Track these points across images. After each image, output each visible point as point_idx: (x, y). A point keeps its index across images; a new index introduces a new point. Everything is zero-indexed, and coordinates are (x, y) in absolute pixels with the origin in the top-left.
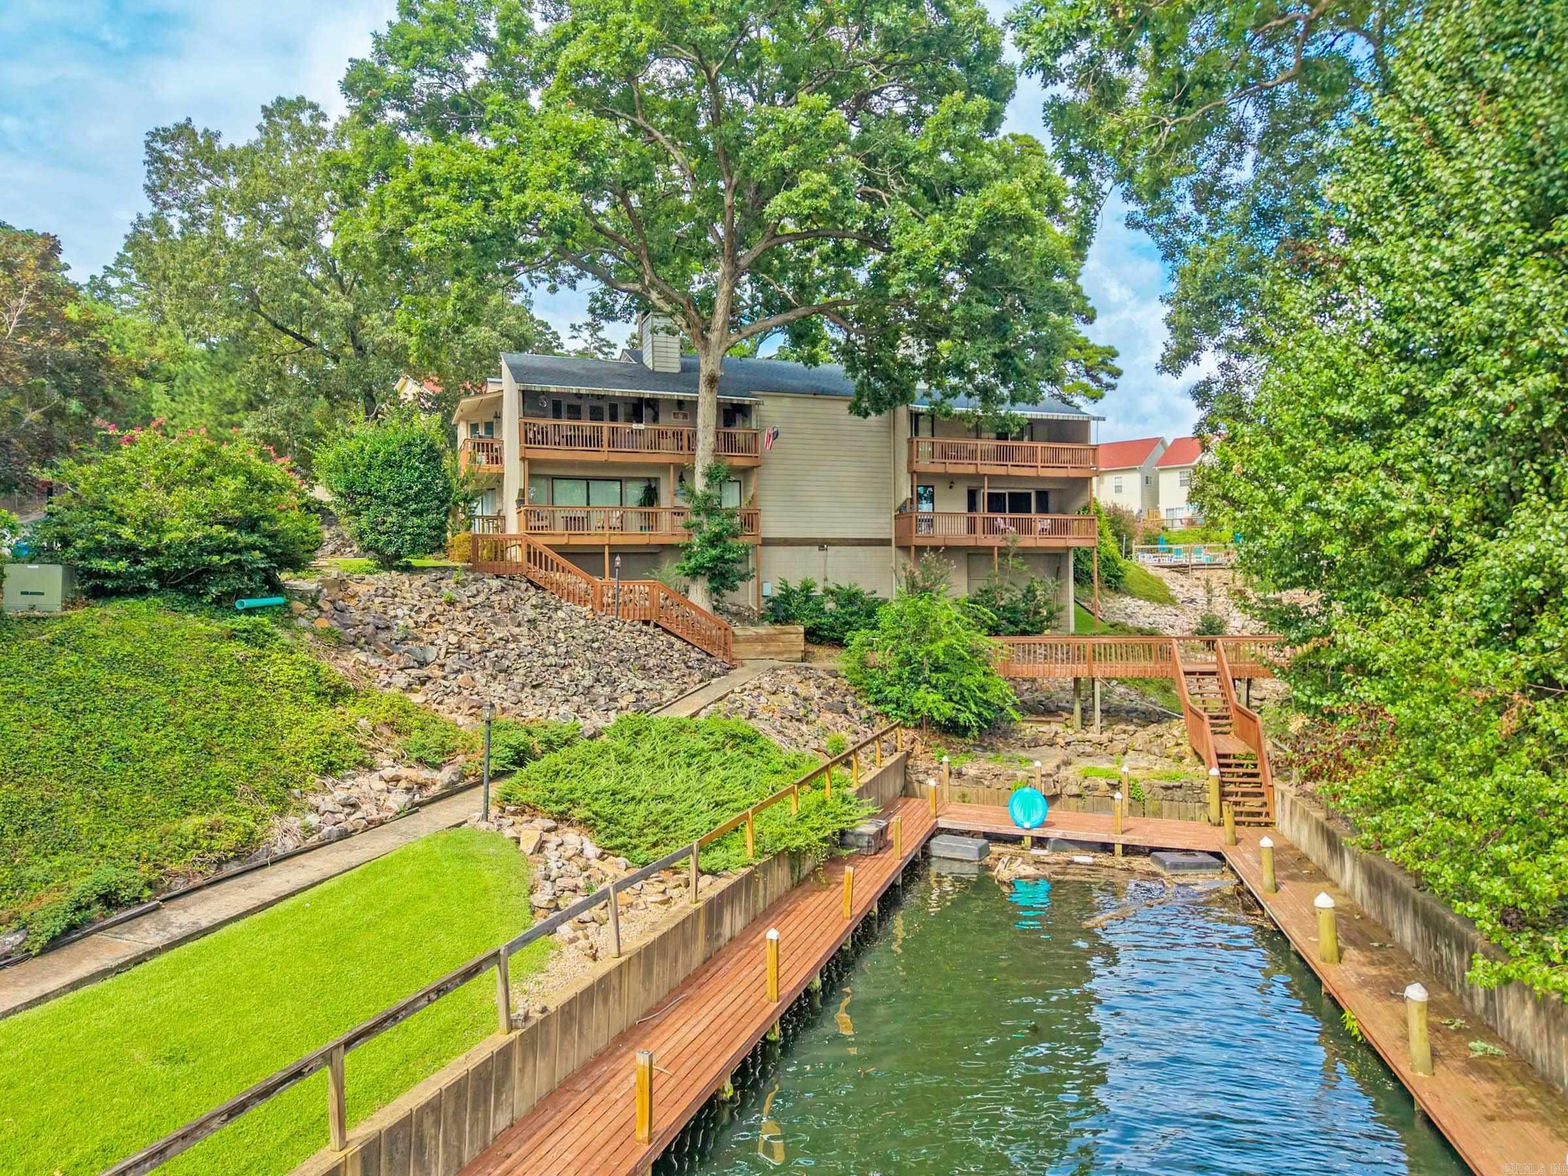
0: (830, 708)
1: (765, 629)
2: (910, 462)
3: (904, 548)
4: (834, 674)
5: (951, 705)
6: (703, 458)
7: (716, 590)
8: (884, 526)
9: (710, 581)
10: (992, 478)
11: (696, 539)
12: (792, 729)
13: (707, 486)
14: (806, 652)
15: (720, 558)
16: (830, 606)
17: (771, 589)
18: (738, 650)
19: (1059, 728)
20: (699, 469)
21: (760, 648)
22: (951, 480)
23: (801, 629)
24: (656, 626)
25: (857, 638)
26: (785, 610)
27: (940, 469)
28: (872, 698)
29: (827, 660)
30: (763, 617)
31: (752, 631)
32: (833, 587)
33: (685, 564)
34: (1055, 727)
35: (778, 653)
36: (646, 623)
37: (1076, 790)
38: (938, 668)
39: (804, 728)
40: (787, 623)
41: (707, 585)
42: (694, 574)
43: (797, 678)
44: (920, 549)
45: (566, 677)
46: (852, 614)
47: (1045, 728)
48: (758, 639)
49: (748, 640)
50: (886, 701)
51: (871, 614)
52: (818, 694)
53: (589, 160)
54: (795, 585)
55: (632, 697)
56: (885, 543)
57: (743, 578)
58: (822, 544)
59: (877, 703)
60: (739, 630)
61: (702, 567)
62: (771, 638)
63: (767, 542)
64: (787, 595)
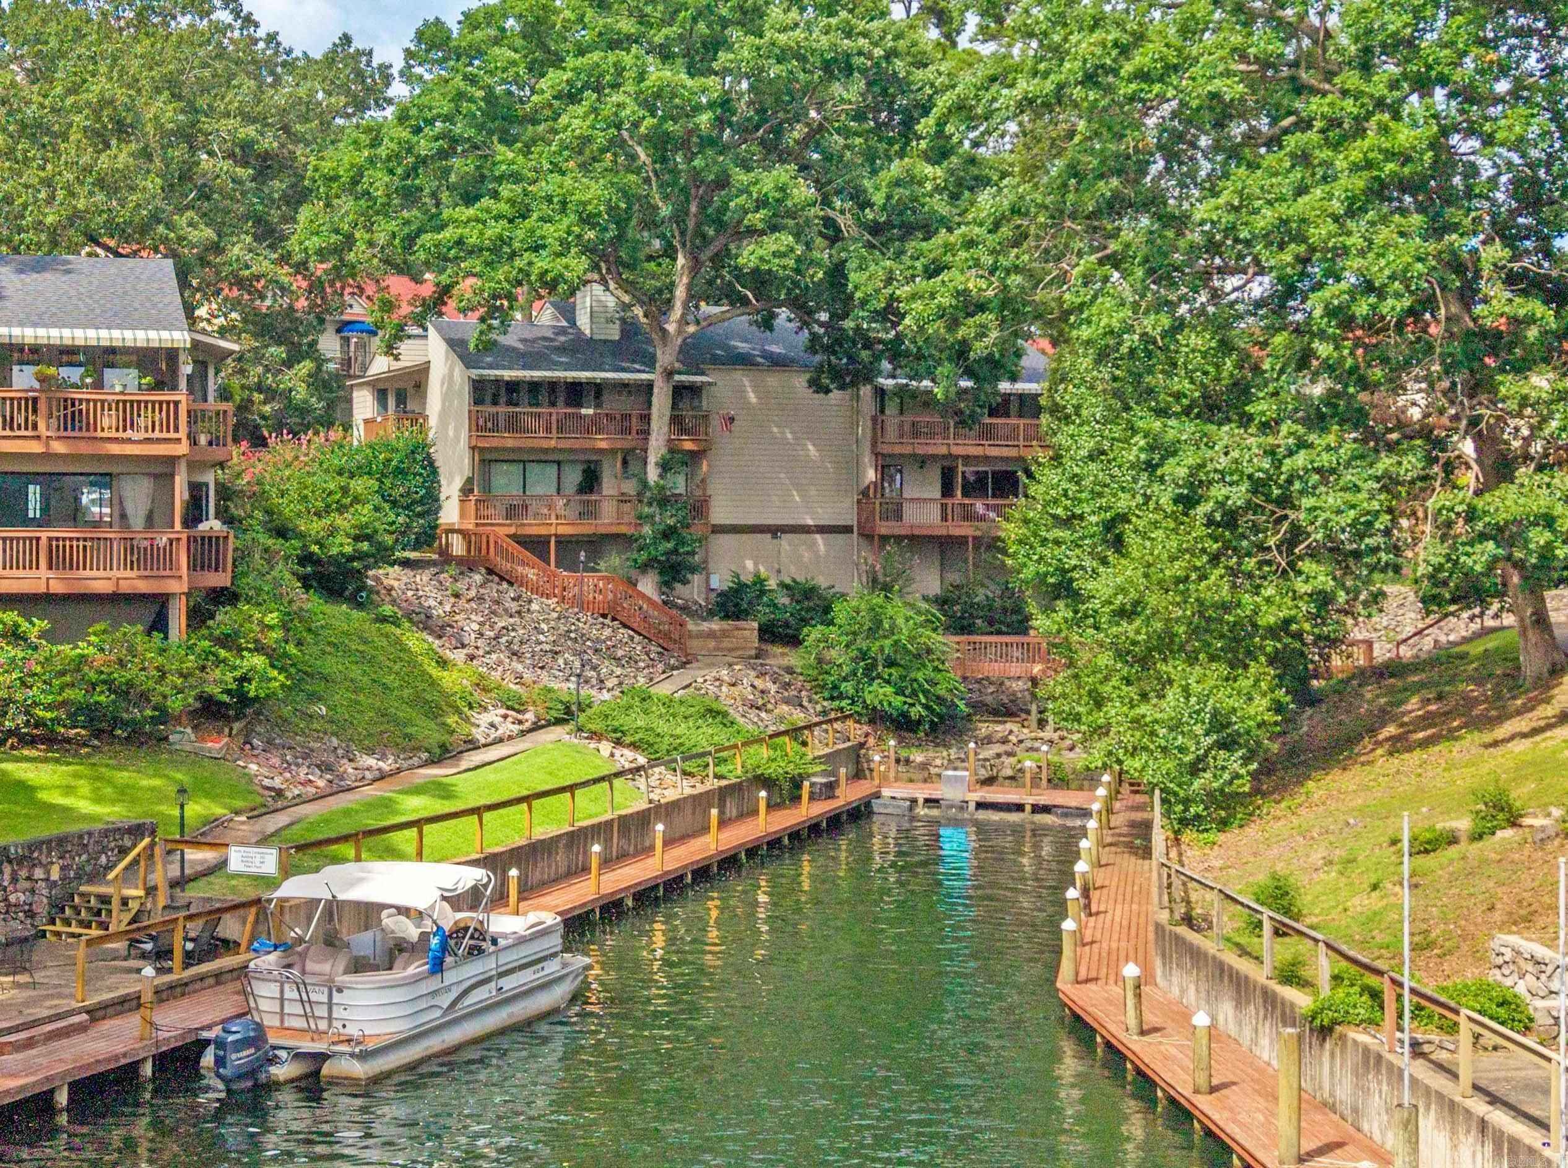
0: (787, 701)
1: (715, 625)
2: (874, 444)
3: (867, 536)
4: (790, 670)
5: (902, 698)
6: (657, 447)
7: (666, 584)
8: (844, 512)
9: (661, 573)
10: (967, 459)
11: (647, 530)
12: (753, 714)
13: (661, 476)
14: (759, 649)
15: (675, 551)
16: (784, 600)
17: (719, 581)
18: (694, 645)
19: (1015, 728)
20: (653, 459)
21: (712, 644)
22: (923, 462)
23: (756, 625)
24: (614, 619)
25: (813, 634)
26: (736, 605)
27: (907, 450)
28: (826, 694)
29: (781, 657)
30: (711, 613)
31: (705, 626)
32: (788, 581)
33: (635, 556)
34: (1009, 726)
35: (731, 650)
36: (604, 616)
37: (1009, 773)
38: (891, 663)
39: (763, 715)
40: (738, 619)
41: (657, 578)
42: (644, 567)
43: (753, 674)
44: (884, 539)
45: (561, 661)
46: (808, 610)
47: (999, 728)
48: (711, 634)
49: (700, 635)
50: (841, 697)
51: (827, 609)
52: (773, 688)
53: (593, 226)
54: (748, 579)
55: (616, 681)
56: (847, 529)
57: (693, 570)
58: (775, 531)
59: (832, 698)
60: (691, 626)
61: (655, 560)
62: (725, 634)
63: (718, 529)
64: (739, 589)
